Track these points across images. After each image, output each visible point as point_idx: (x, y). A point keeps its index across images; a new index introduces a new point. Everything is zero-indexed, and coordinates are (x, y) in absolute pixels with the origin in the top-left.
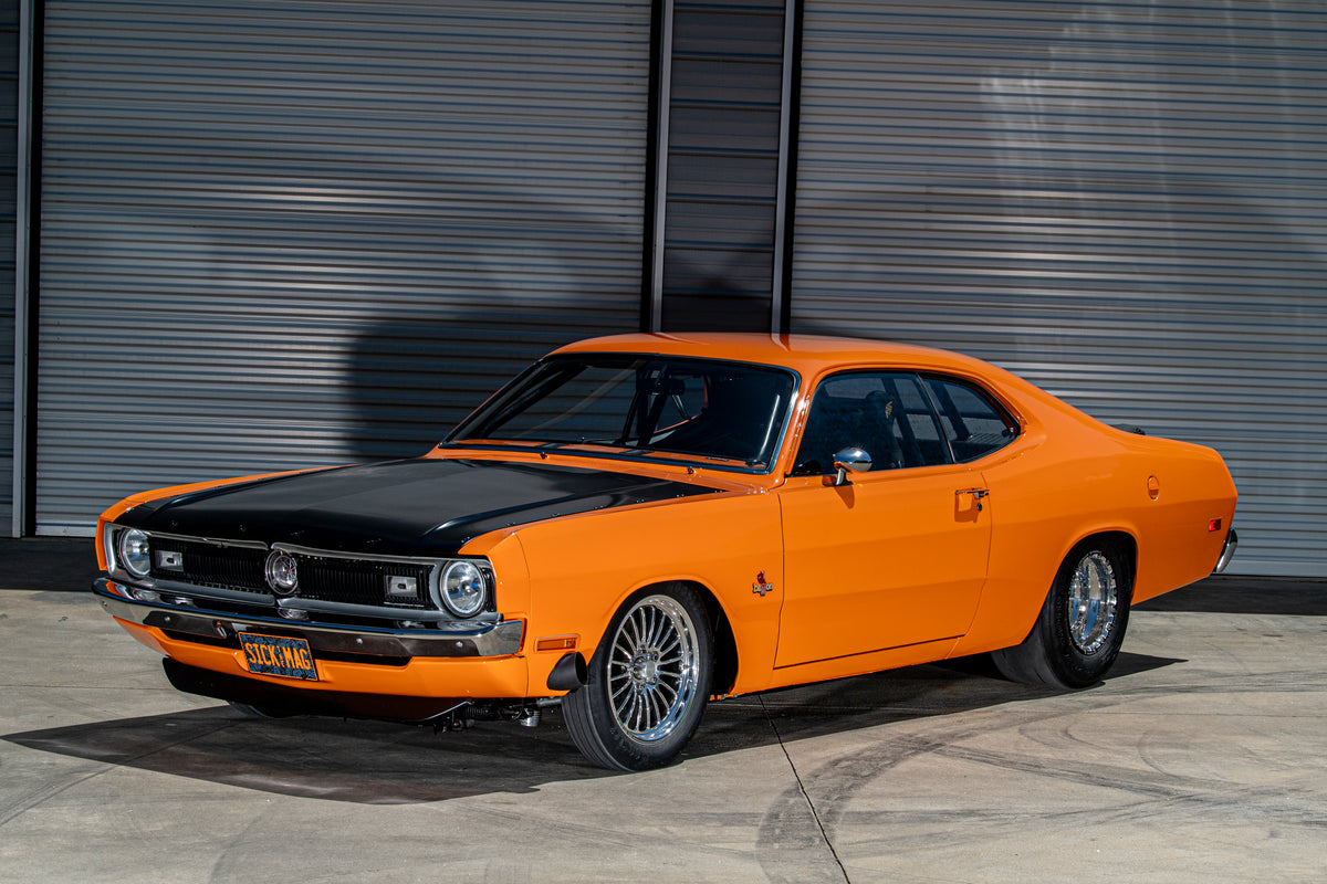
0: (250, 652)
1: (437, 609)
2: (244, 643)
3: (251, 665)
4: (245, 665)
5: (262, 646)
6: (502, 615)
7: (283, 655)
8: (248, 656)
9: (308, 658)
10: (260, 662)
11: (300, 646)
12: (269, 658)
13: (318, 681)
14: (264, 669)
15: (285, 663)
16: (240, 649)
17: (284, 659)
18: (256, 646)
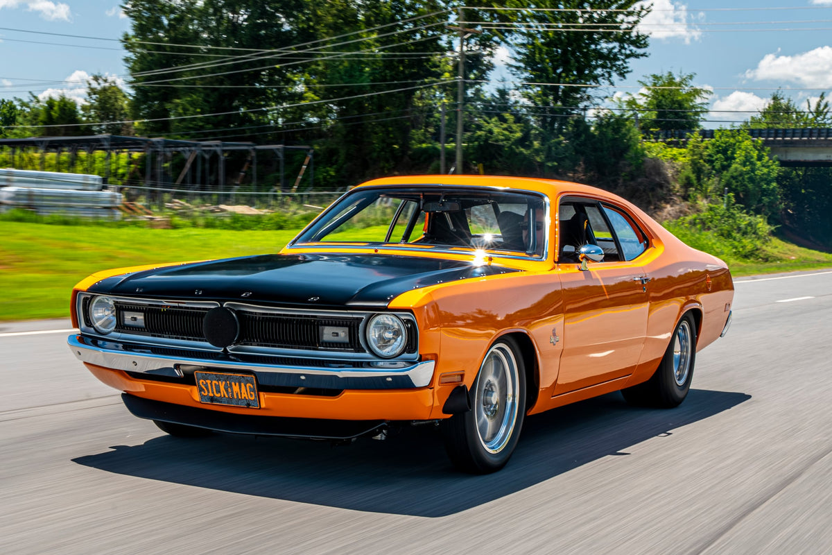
0: (203, 387)
1: (364, 352)
2: (199, 380)
3: (202, 397)
4: (197, 398)
5: (214, 382)
6: (421, 355)
7: (232, 389)
8: (201, 390)
9: (254, 391)
10: (211, 394)
11: (248, 381)
12: (219, 391)
13: (260, 408)
14: (212, 399)
15: (233, 395)
16: (195, 385)
17: (232, 392)
18: (209, 382)
